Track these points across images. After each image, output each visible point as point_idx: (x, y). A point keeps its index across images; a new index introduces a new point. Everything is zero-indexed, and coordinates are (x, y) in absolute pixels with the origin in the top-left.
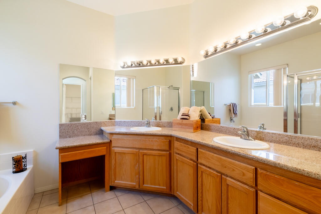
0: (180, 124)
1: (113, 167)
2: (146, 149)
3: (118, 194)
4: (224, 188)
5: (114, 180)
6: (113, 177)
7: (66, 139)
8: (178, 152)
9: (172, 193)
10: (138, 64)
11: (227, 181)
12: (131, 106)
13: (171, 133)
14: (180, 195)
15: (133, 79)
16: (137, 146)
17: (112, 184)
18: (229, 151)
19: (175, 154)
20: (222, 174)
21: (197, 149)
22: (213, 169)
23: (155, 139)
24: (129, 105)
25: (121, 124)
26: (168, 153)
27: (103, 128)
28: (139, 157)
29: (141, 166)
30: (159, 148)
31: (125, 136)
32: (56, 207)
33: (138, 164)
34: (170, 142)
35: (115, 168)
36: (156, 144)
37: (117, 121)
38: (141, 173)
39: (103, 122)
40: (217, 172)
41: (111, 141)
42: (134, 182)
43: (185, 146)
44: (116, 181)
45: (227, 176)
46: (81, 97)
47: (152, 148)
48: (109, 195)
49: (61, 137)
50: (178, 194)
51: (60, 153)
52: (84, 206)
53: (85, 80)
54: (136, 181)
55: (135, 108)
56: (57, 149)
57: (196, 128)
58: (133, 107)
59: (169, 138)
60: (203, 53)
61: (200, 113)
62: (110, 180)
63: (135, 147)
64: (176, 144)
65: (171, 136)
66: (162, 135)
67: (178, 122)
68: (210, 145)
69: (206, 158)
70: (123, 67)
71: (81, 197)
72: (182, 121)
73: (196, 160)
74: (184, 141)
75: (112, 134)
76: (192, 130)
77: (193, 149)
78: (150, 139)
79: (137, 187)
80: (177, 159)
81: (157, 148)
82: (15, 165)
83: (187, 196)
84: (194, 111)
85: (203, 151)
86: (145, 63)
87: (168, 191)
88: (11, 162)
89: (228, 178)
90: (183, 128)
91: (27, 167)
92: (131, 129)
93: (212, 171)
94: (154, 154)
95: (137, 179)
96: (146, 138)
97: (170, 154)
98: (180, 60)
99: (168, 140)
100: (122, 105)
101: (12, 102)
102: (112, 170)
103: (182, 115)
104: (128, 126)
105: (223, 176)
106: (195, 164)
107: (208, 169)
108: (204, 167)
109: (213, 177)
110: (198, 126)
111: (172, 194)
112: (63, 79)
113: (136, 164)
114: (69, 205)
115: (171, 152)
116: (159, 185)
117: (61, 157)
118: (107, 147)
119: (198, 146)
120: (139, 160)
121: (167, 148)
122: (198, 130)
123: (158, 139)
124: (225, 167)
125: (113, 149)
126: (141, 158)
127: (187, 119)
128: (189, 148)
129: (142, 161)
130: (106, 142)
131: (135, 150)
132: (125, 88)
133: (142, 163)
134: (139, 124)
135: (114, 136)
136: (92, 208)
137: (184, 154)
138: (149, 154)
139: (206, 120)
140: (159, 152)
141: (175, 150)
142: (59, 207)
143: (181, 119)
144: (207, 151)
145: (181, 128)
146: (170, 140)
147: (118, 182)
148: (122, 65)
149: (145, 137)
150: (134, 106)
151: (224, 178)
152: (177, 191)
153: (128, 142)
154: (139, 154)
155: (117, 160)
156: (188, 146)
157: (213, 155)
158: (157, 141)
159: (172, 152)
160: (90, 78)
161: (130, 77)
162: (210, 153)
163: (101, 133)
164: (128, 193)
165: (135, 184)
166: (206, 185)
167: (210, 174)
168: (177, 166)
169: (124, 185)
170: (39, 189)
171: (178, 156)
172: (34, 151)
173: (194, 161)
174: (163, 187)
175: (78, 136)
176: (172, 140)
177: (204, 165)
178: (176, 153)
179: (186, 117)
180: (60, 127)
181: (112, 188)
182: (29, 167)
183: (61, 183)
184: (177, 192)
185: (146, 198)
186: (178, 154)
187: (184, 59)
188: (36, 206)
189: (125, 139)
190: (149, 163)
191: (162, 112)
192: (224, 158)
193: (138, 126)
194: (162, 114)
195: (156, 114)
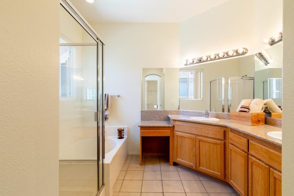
0: (238, 116)
1: (175, 147)
2: (202, 136)
3: (179, 169)
4: (272, 180)
5: (176, 157)
6: (175, 155)
7: (145, 121)
8: (232, 142)
9: (226, 180)
10: (198, 60)
11: (274, 174)
12: (198, 99)
13: (225, 124)
14: (233, 183)
15: (200, 72)
16: (194, 133)
17: (175, 161)
18: (275, 143)
19: (229, 144)
20: (270, 166)
21: (248, 140)
22: (263, 161)
23: (211, 128)
24: (196, 97)
25: (183, 113)
26: (223, 142)
27: (169, 116)
28: (196, 142)
29: (198, 150)
30: (213, 136)
31: (185, 123)
32: (139, 166)
33: (195, 148)
34: (225, 132)
35: (177, 148)
36: (211, 132)
37: (181, 111)
38: (198, 156)
39: (170, 111)
40: (266, 164)
41: (174, 126)
42: (191, 163)
43: (238, 137)
44: (177, 159)
45: (276, 169)
46: (158, 91)
47: (207, 136)
48: (172, 168)
49: (142, 119)
50: (232, 182)
51: (141, 130)
52: (155, 170)
53: (160, 77)
54: (194, 162)
55: (202, 100)
56: (139, 126)
57: (256, 122)
58: (200, 99)
59: (225, 129)
60: (267, 40)
61: (264, 106)
62: (174, 157)
63: (192, 133)
64: (231, 135)
65: (226, 127)
66: (216, 125)
67: (235, 114)
68: (258, 137)
69: (256, 150)
70: (186, 65)
71: (153, 164)
72: (240, 114)
73: (247, 151)
74: (237, 132)
75: (175, 120)
76: (250, 123)
77: (245, 140)
78: (205, 127)
79: (194, 167)
80: (230, 149)
81: (212, 137)
82: (119, 133)
83: (239, 184)
84: (256, 104)
85: (254, 143)
86: (205, 58)
87: (222, 178)
88: (117, 132)
89: (275, 171)
90: (241, 120)
91: (124, 136)
92: (191, 118)
93: (260, 163)
94: (209, 142)
95: (194, 161)
96: (202, 127)
97: (225, 144)
98: (241, 51)
99: (223, 130)
100: (189, 97)
101: (117, 95)
102: (175, 148)
103: (241, 108)
104: (190, 116)
105: (271, 169)
106: (246, 154)
107: (258, 161)
108: (254, 159)
109: (262, 168)
110: (260, 120)
111: (226, 182)
112: (145, 77)
113: (194, 148)
114: (146, 166)
115: (225, 142)
116: (214, 171)
117: (142, 133)
118: (171, 131)
119: (249, 137)
120: (196, 145)
121: (222, 137)
122: (260, 124)
123: (213, 129)
124: (273, 160)
125: (175, 132)
126: (198, 143)
127: (246, 112)
128: (241, 139)
129: (199, 145)
130: (170, 126)
131: (192, 136)
132: (193, 80)
133: (199, 148)
134: (199, 115)
135: (176, 122)
136: (160, 172)
137: (237, 145)
138: (204, 140)
139: (273, 114)
140: (214, 140)
141: (230, 140)
142: (140, 166)
143: (239, 111)
144: (257, 143)
145: (239, 120)
146: (225, 131)
147: (179, 160)
148: (185, 63)
149: (201, 125)
150: (202, 98)
151: (271, 170)
152: (231, 179)
153: (187, 128)
154: (196, 139)
155: (178, 142)
156: (240, 137)
157: (262, 147)
158: (212, 130)
159: (227, 142)
160: (164, 75)
161: (197, 71)
162: (260, 145)
163: (168, 119)
164: (187, 171)
165: (192, 164)
166: (255, 177)
167: (258, 165)
168: (231, 156)
169: (183, 163)
170: (130, 153)
171: (232, 146)
172: (128, 127)
173: (246, 152)
174: (217, 173)
175: (152, 120)
176: (227, 131)
177: (254, 157)
178: (231, 143)
179: (245, 109)
180: (141, 113)
181: (175, 164)
182: (125, 137)
183: (141, 152)
184: (231, 181)
185: (201, 178)
186: (232, 144)
187: (247, 50)
188: (128, 162)
189: (184, 126)
190: (205, 148)
191: (230, 104)
192: (272, 151)
193: (198, 116)
194: (230, 106)
195: (223, 106)
